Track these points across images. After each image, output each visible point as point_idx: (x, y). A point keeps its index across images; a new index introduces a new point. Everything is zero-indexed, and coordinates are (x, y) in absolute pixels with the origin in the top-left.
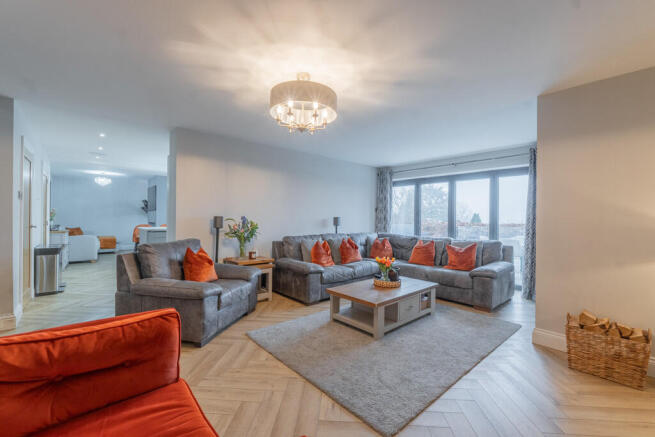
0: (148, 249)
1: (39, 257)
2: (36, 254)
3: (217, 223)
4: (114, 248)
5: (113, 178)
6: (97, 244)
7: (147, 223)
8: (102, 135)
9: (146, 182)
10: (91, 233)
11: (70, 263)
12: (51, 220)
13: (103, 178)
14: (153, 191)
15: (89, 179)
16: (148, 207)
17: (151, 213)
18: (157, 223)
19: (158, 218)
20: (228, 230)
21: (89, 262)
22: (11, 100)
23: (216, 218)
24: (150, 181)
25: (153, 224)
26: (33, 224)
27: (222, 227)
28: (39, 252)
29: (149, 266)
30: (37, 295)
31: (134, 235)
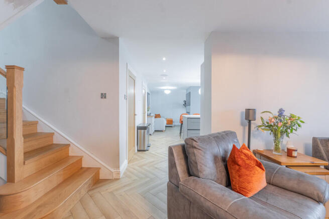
0: (194, 143)
1: (139, 130)
2: (138, 129)
3: (249, 115)
4: (172, 124)
5: (171, 90)
6: (165, 123)
7: (185, 113)
8: (164, 59)
9: (186, 91)
10: (163, 117)
11: (155, 131)
12: (148, 111)
13: (167, 90)
14: (189, 95)
15: (162, 91)
16: (186, 104)
17: (188, 107)
18: (191, 113)
19: (191, 109)
20: (260, 123)
21: (162, 131)
22: (118, 38)
23: (248, 111)
24: (187, 90)
25: (188, 113)
26: (136, 113)
27: (255, 119)
28: (139, 128)
29: (196, 163)
30: (138, 151)
31: (180, 119)
